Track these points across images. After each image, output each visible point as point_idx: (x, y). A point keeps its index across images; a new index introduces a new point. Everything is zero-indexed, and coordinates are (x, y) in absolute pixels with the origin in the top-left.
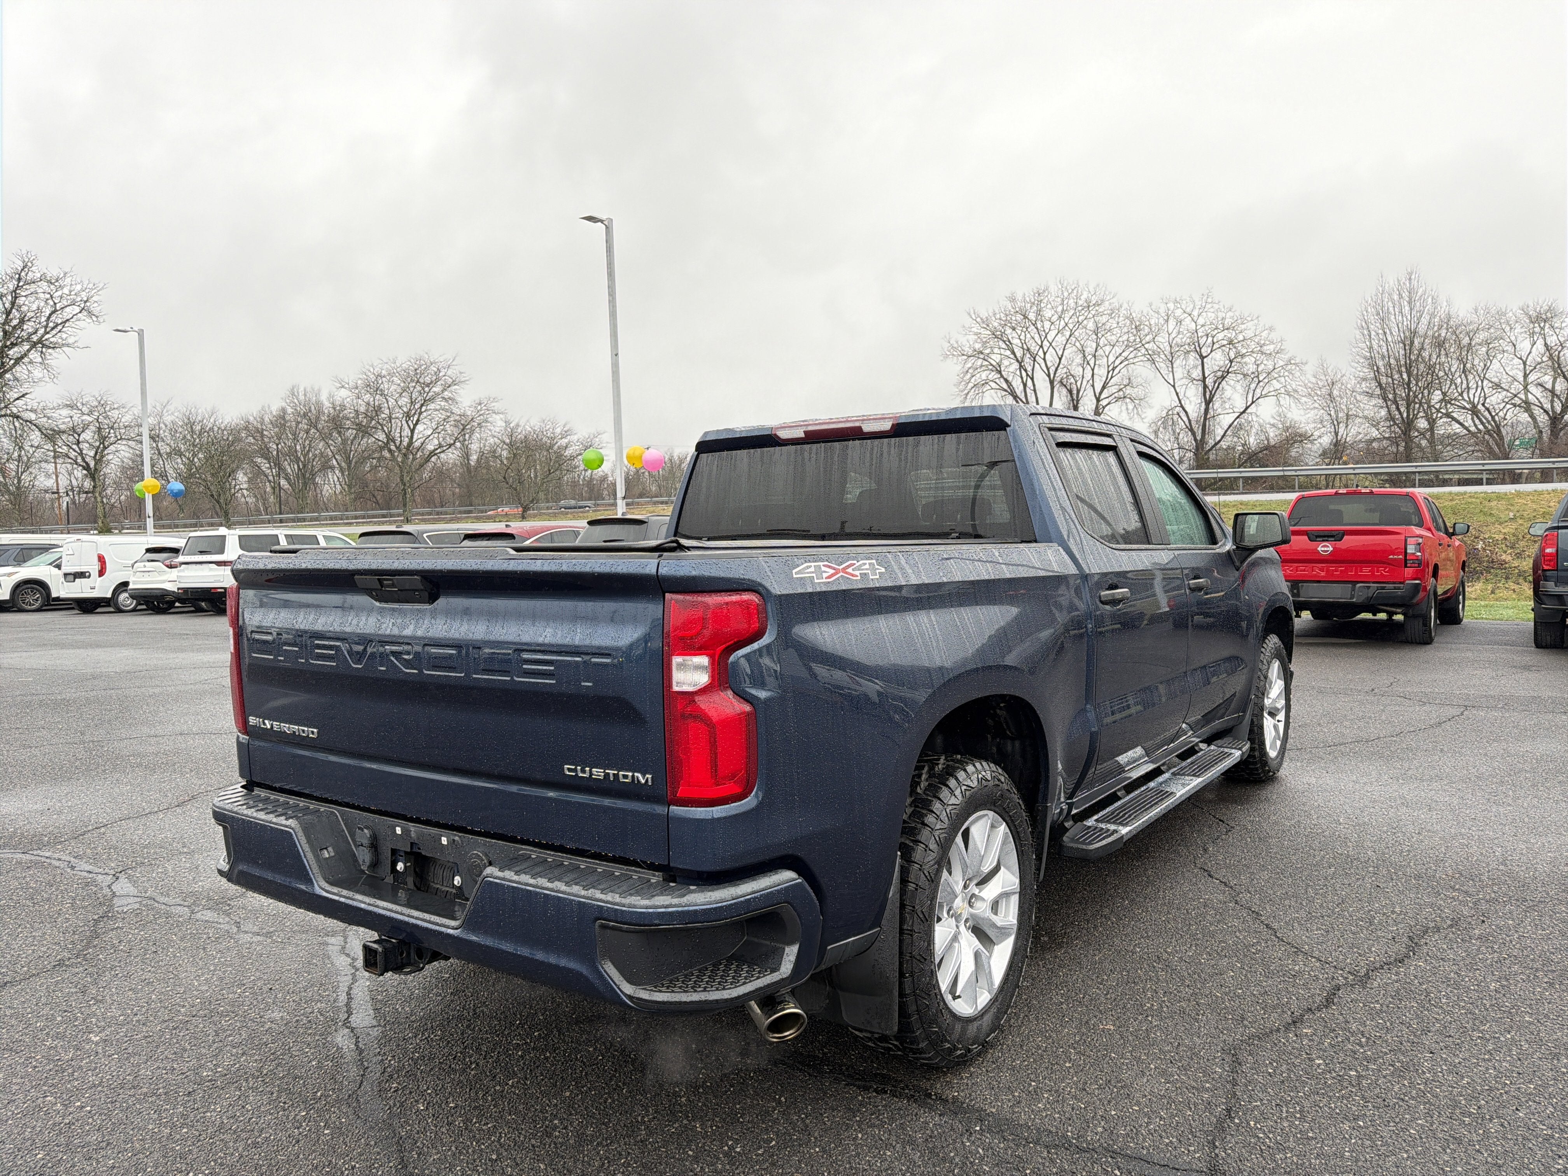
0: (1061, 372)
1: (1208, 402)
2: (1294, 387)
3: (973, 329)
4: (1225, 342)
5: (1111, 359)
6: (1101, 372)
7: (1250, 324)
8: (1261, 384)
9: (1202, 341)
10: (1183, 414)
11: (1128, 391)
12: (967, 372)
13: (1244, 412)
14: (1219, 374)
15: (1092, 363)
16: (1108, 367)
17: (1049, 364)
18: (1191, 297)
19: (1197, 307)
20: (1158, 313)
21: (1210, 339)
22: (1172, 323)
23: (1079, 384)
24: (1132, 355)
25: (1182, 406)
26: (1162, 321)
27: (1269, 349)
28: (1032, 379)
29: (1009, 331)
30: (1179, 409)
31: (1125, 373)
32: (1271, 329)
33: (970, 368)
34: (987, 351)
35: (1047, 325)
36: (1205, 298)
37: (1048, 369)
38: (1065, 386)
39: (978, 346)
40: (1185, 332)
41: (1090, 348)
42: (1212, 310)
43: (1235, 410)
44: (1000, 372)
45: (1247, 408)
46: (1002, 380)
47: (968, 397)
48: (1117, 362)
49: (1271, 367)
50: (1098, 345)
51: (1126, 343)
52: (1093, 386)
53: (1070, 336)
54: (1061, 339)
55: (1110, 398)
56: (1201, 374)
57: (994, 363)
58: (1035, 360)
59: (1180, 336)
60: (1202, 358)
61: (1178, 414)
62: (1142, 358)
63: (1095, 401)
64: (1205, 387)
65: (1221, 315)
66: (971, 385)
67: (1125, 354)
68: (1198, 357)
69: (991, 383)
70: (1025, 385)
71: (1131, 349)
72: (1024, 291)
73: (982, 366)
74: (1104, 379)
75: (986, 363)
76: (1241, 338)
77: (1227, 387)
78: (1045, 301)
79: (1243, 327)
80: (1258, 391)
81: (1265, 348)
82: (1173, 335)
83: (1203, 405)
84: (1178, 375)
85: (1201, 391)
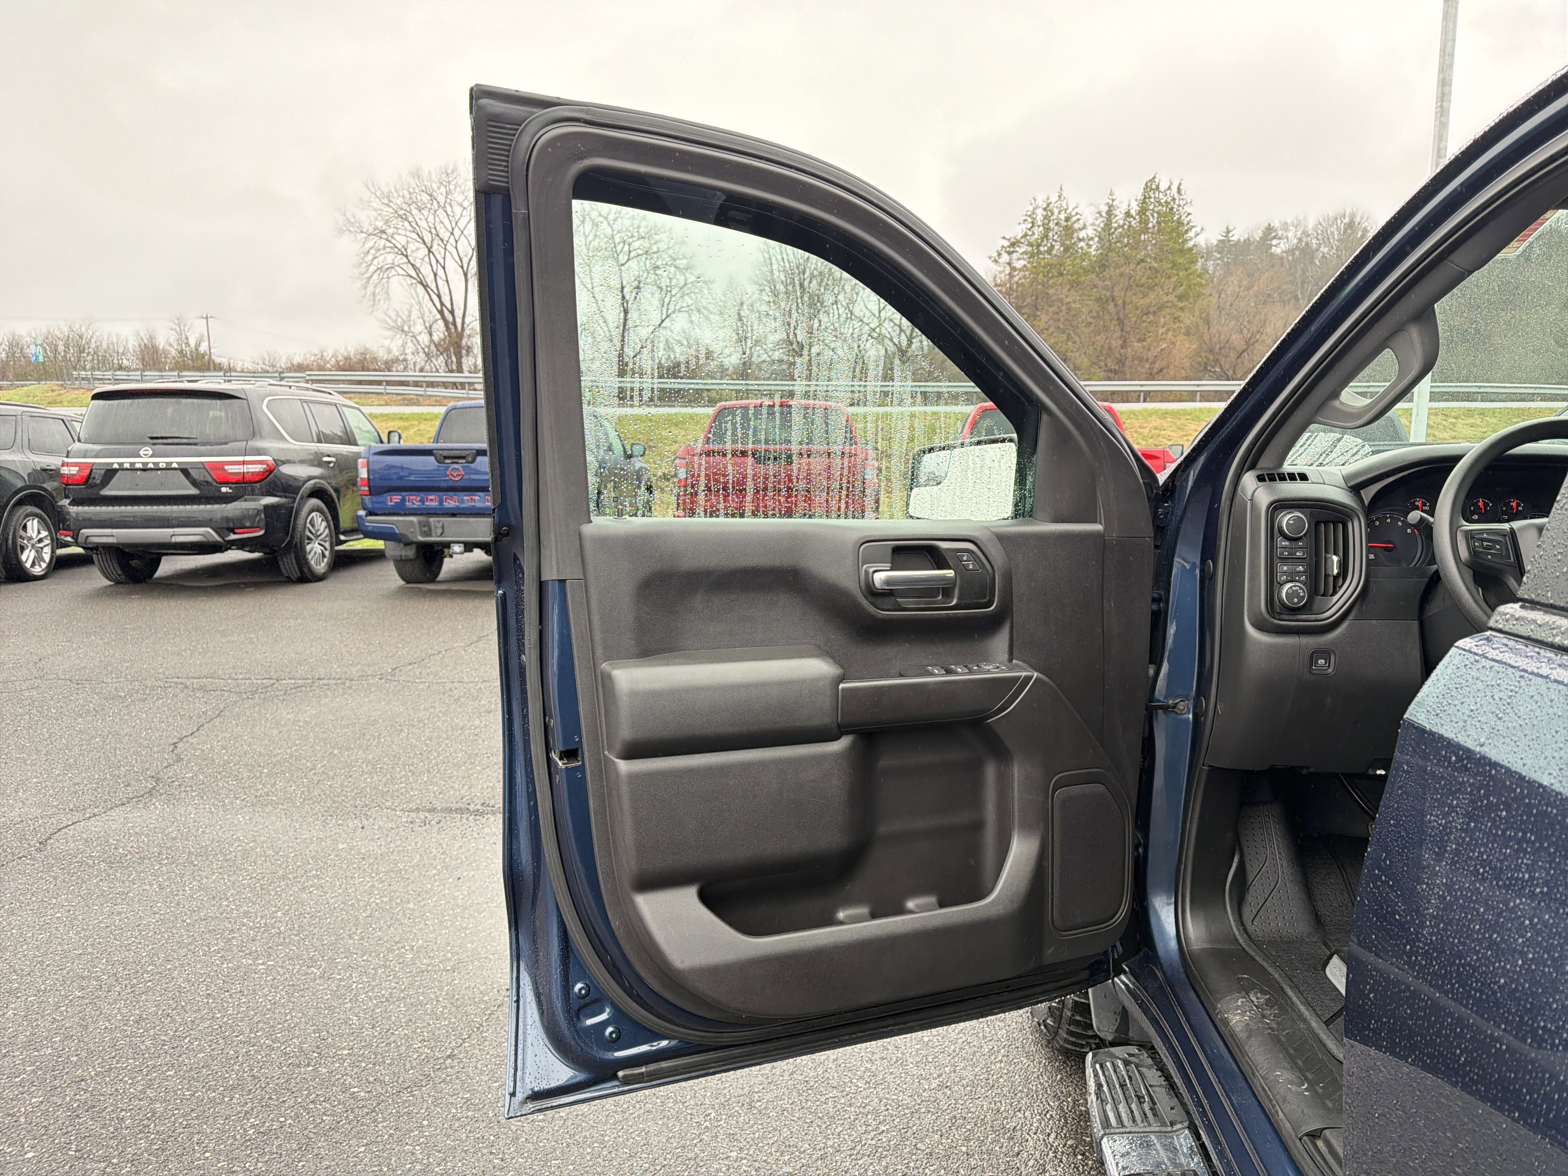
1: (626, 312)
2: (704, 304)
3: (372, 204)
4: (640, 252)
7: (664, 236)
8: (674, 299)
9: (619, 248)
10: (601, 322)
12: (368, 252)
13: (659, 326)
14: (636, 284)
17: (462, 255)
21: (626, 248)
25: (600, 314)
27: (682, 263)
28: (444, 268)
29: (415, 212)
30: (598, 317)
32: (683, 243)
33: (371, 248)
34: (390, 231)
35: (458, 210)
37: (461, 260)
39: (380, 224)
40: (602, 236)
42: (627, 216)
43: (652, 323)
44: (407, 256)
45: (662, 322)
46: (409, 265)
47: (371, 281)
49: (683, 283)
54: (473, 228)
56: (619, 282)
57: (400, 246)
58: (445, 249)
59: (597, 240)
60: (620, 265)
61: (597, 321)
64: (623, 297)
65: (636, 223)
66: (372, 268)
68: (615, 264)
69: (397, 268)
70: (435, 275)
72: (431, 168)
73: (384, 248)
75: (388, 244)
76: (655, 249)
77: (643, 299)
78: (454, 182)
79: (657, 237)
80: (672, 307)
81: (678, 262)
82: (591, 238)
83: (622, 315)
85: (619, 300)
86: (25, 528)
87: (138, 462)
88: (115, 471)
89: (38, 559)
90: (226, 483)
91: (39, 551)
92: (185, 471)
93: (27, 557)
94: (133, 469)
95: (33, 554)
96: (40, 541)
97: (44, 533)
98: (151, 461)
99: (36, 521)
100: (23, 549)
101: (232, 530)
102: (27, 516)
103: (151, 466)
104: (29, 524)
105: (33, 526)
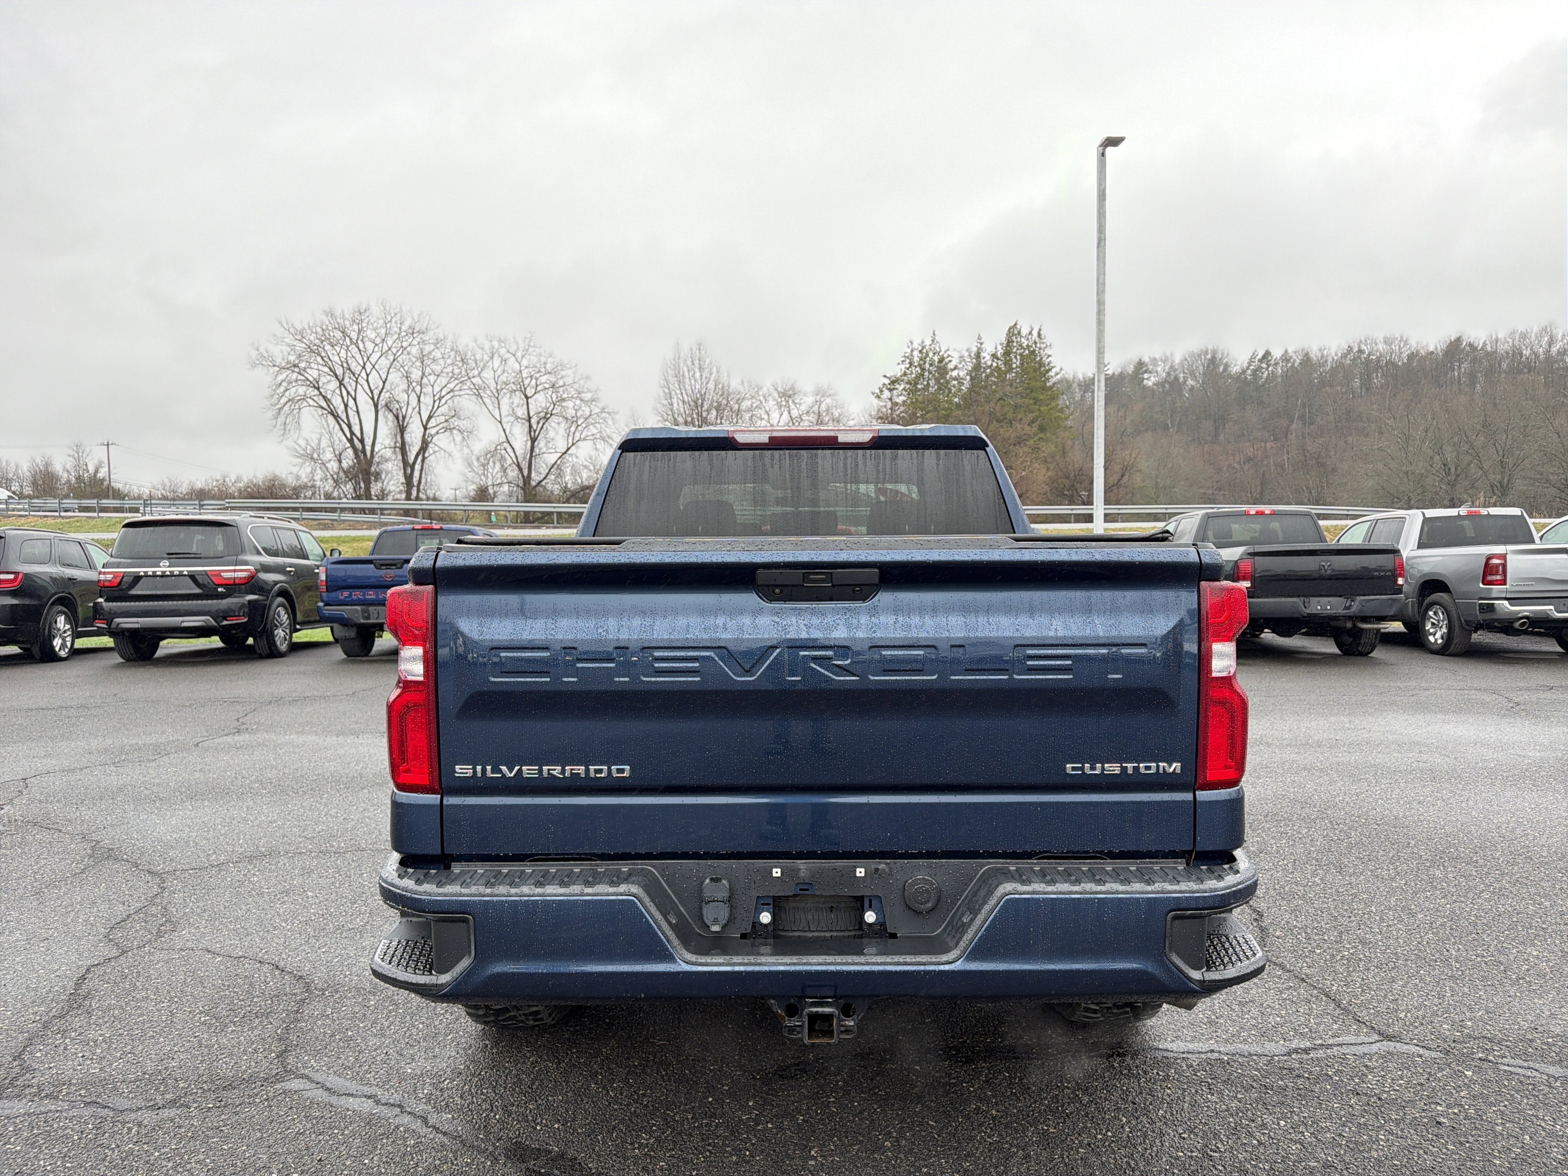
0: (385, 396)
1: (533, 440)
2: (608, 433)
3: (286, 340)
4: (547, 386)
5: (437, 389)
6: (427, 400)
7: (569, 372)
8: (580, 428)
9: (526, 382)
10: (510, 450)
11: (455, 422)
12: (280, 384)
13: (565, 453)
14: (542, 414)
15: (418, 389)
16: (434, 396)
17: (373, 387)
18: (514, 338)
19: (521, 349)
20: (482, 349)
21: (534, 381)
22: (497, 362)
23: (404, 410)
24: (457, 388)
25: (509, 442)
26: (486, 358)
27: (587, 396)
28: (355, 400)
29: (328, 347)
30: (506, 445)
31: (451, 405)
32: (588, 378)
33: (284, 381)
34: (302, 365)
35: (370, 346)
36: (527, 341)
37: (372, 392)
38: (391, 411)
39: (292, 358)
40: (510, 371)
41: (416, 374)
42: (534, 354)
43: (558, 450)
44: (318, 389)
45: (568, 449)
46: (321, 397)
47: (283, 412)
48: (443, 393)
49: (588, 414)
50: (423, 374)
51: (450, 375)
52: (420, 413)
53: (394, 360)
54: (384, 363)
55: (438, 428)
56: (526, 413)
57: (311, 379)
58: (357, 382)
59: (506, 374)
60: (527, 398)
61: (505, 449)
62: (467, 391)
63: (423, 430)
64: (530, 427)
65: (543, 359)
66: (284, 400)
67: (451, 386)
68: (523, 396)
69: (309, 400)
70: (346, 406)
71: (457, 382)
72: (345, 307)
73: (296, 381)
74: (430, 408)
75: (300, 377)
76: (561, 383)
77: (549, 428)
78: (366, 321)
79: (563, 373)
80: (577, 435)
81: (583, 395)
82: (499, 373)
83: (529, 443)
84: (504, 412)
85: (527, 429)
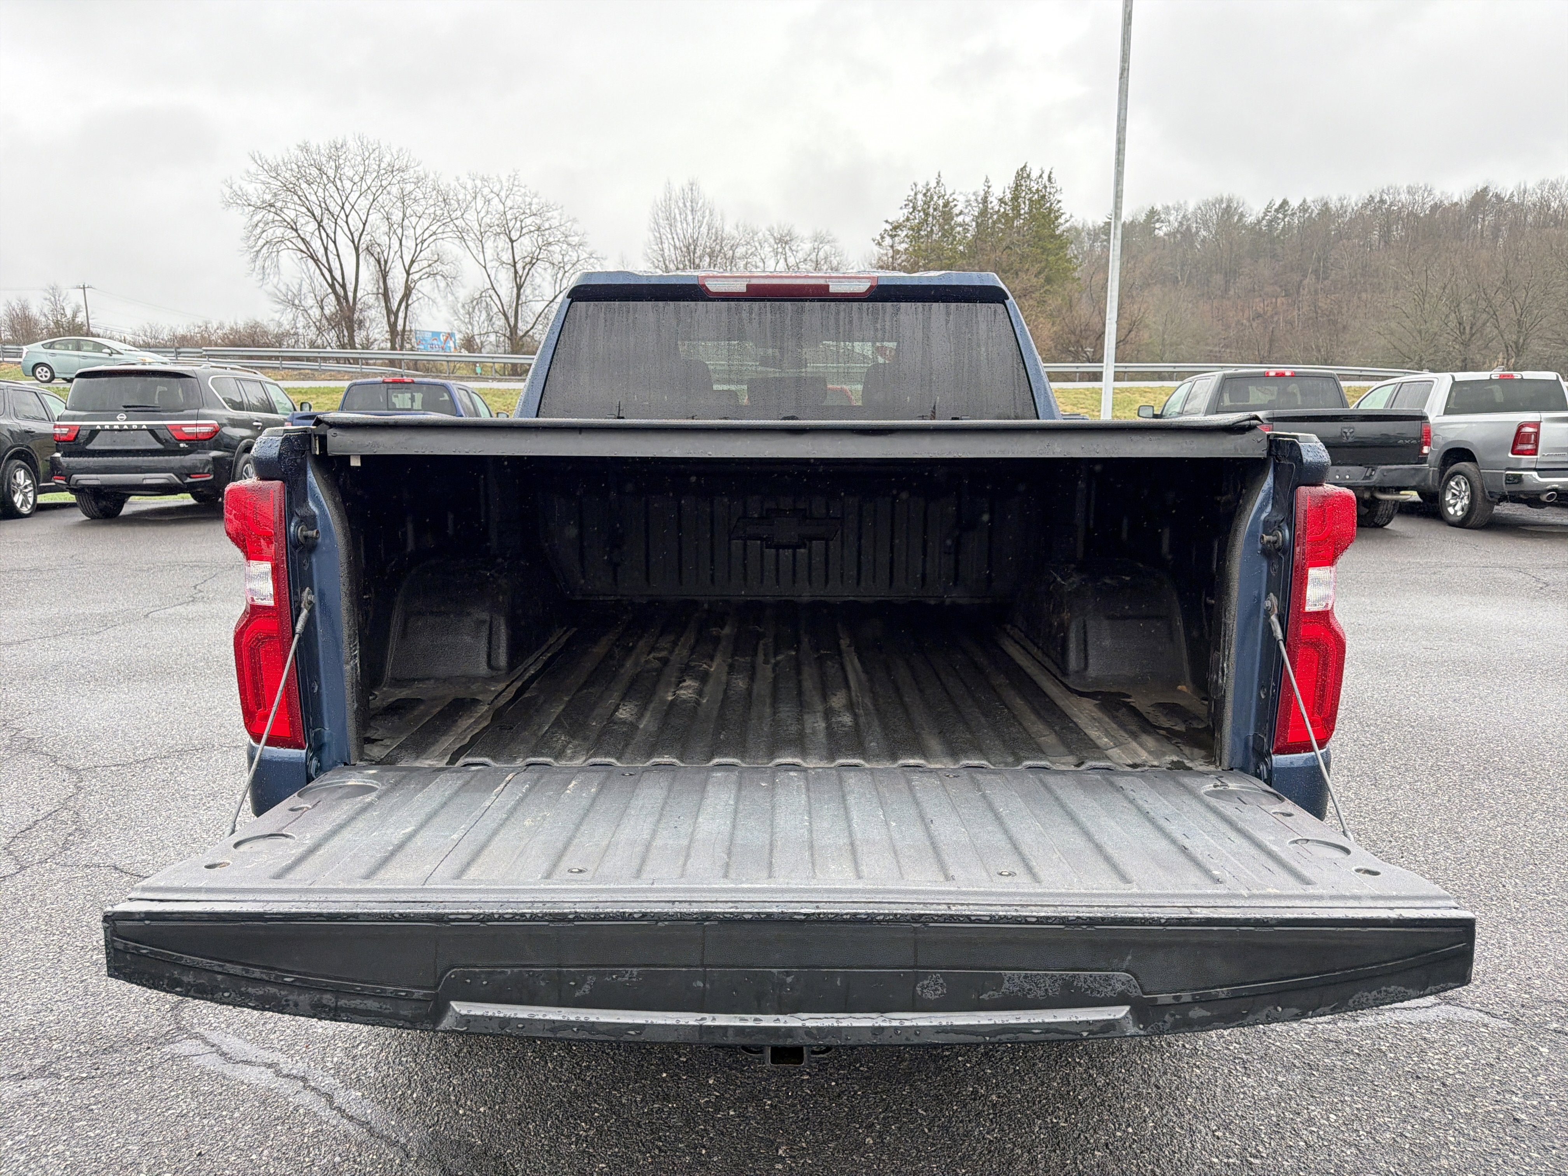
0: (366, 238)
1: (519, 287)
3: (259, 177)
4: (532, 229)
5: (419, 231)
6: (409, 244)
7: (555, 213)
8: (567, 274)
9: (511, 224)
10: (495, 297)
11: (438, 267)
12: (257, 225)
13: (553, 301)
14: (528, 260)
15: (399, 231)
16: (416, 239)
17: (353, 230)
18: (498, 176)
19: (505, 189)
20: (465, 188)
21: (519, 223)
22: (480, 201)
23: (386, 254)
24: (440, 230)
25: (494, 289)
26: (469, 198)
27: (574, 240)
28: (335, 242)
29: (304, 186)
30: (491, 292)
31: (434, 248)
32: (575, 220)
33: (260, 221)
34: (279, 204)
35: (348, 185)
36: (512, 180)
37: (352, 234)
38: (372, 255)
39: (268, 197)
40: (494, 213)
41: (397, 216)
42: (519, 193)
43: (545, 298)
44: (296, 230)
45: (555, 297)
46: (299, 239)
47: (260, 255)
48: (426, 235)
49: (576, 259)
50: (404, 215)
51: (432, 216)
52: (402, 257)
53: (374, 200)
54: (363, 203)
55: (421, 273)
56: (511, 257)
57: (289, 220)
58: (336, 223)
59: (489, 216)
60: (512, 241)
61: (490, 297)
62: (450, 234)
63: (405, 275)
64: (516, 272)
65: (528, 200)
66: (261, 242)
67: (433, 228)
68: (508, 240)
69: (287, 242)
70: (326, 249)
71: (439, 223)
72: (320, 142)
73: (273, 222)
74: (413, 252)
75: (277, 218)
76: (547, 226)
77: (536, 274)
78: (343, 157)
79: (549, 215)
80: (565, 282)
81: (570, 239)
82: (482, 214)
83: (515, 290)
84: (489, 256)
85: (512, 275)
86: (15, 477)
87: (116, 425)
88: (99, 431)
89: (25, 502)
90: (181, 441)
91: (25, 495)
92: (152, 431)
93: (18, 499)
94: (112, 430)
95: (21, 497)
96: (26, 487)
97: (28, 482)
98: (126, 424)
99: (22, 472)
100: (14, 493)
101: (188, 475)
102: (18, 467)
103: (126, 427)
104: (18, 474)
105: (21, 475)
